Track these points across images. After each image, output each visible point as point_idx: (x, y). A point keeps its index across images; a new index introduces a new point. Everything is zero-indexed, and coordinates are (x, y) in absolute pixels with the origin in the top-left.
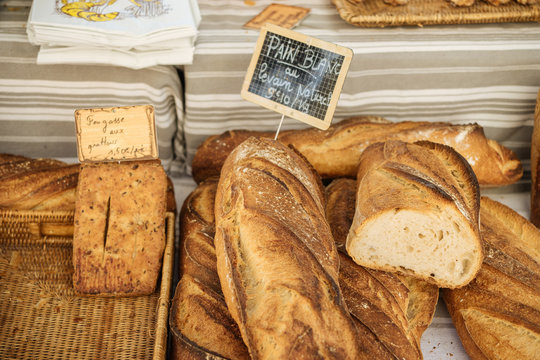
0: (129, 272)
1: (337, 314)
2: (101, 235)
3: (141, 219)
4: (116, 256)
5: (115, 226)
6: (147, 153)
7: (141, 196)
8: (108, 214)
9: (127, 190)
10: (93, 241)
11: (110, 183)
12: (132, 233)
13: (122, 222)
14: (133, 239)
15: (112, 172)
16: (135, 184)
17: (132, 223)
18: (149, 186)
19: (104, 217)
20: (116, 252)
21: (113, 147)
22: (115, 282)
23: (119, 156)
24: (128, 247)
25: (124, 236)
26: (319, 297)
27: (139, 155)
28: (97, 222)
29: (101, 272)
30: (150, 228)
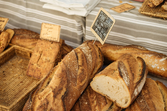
0: (41, 73)
1: (61, 101)
2: (37, 60)
3: (49, 58)
4: (39, 68)
5: (41, 59)
6: (57, 40)
7: (51, 52)
8: (41, 55)
9: (48, 49)
10: (35, 62)
11: (44, 46)
12: (45, 62)
13: (44, 58)
14: (45, 64)
15: (46, 43)
16: (50, 48)
17: (46, 59)
18: (54, 50)
19: (39, 55)
20: (39, 66)
21: (49, 36)
22: (36, 75)
23: (49, 39)
24: (43, 66)
25: (43, 62)
26: (58, 94)
27: (55, 40)
28: (37, 56)
29: (34, 71)
30: (50, 62)
